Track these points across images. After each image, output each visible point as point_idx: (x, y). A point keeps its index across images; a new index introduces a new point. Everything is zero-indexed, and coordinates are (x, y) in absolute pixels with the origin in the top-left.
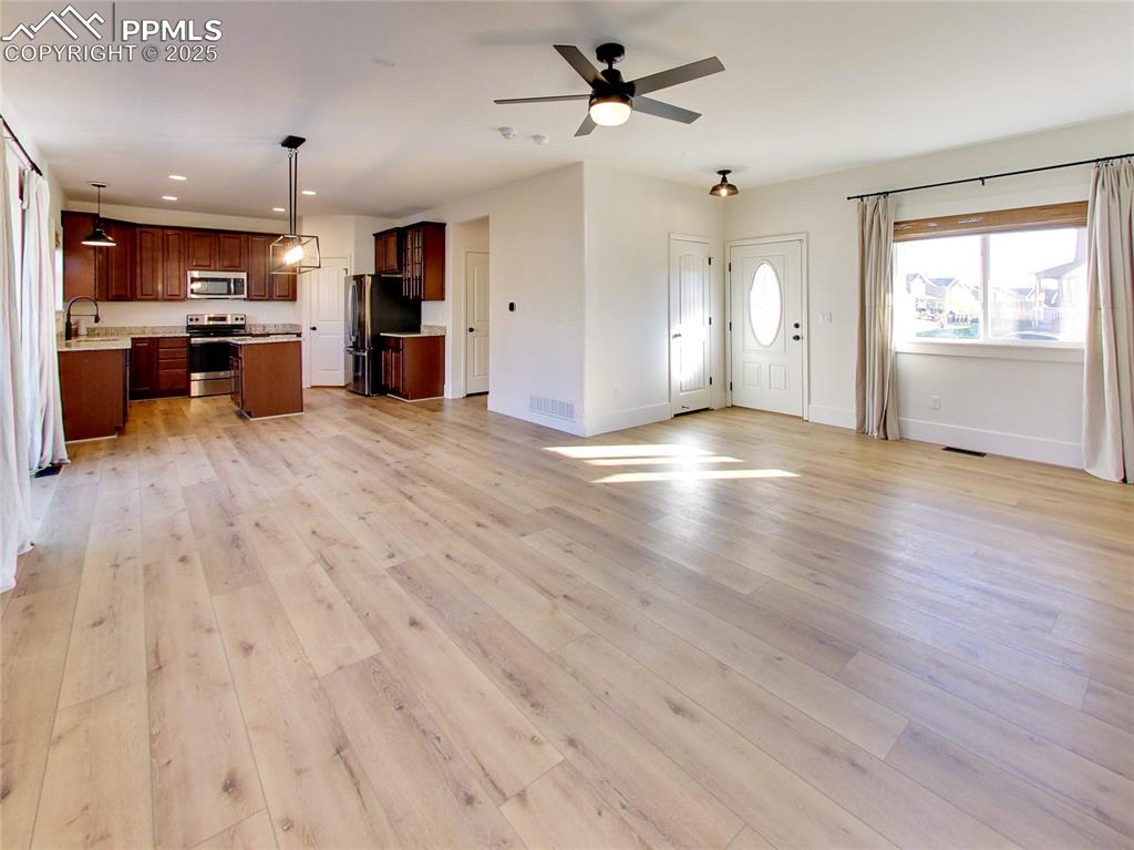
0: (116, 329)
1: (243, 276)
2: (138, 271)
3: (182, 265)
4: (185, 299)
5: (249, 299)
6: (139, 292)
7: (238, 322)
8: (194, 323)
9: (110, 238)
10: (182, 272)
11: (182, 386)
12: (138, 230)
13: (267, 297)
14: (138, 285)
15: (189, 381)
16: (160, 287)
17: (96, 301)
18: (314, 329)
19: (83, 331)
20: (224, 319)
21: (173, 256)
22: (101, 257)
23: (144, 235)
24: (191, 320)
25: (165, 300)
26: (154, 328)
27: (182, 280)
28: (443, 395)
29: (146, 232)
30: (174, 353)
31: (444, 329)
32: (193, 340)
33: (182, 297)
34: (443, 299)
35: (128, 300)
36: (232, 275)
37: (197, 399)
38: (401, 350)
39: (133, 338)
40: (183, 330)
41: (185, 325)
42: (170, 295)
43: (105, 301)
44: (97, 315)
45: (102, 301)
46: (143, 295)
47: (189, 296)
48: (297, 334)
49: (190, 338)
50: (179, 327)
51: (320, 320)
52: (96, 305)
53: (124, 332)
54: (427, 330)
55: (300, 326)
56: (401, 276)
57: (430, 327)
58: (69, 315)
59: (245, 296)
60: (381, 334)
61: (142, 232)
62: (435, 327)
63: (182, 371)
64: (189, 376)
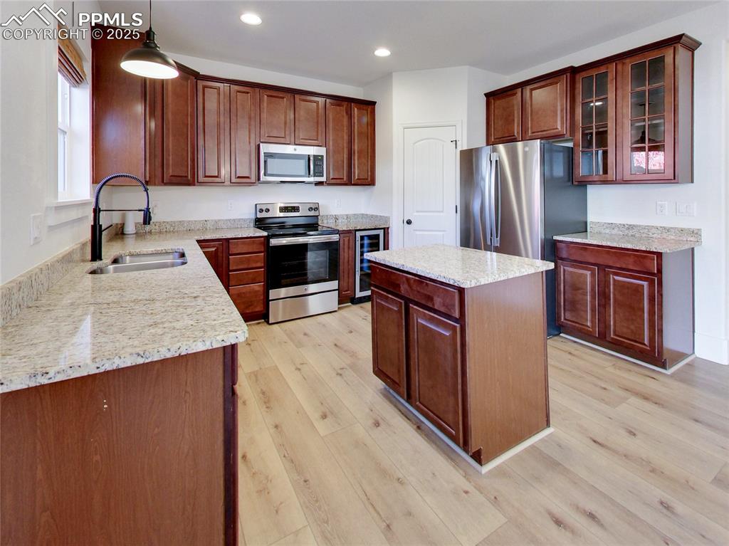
0: (172, 224)
1: (323, 151)
3: (253, 135)
4: (257, 182)
5: (329, 182)
6: (201, 171)
7: (312, 213)
8: (264, 215)
10: (253, 145)
11: (259, 308)
12: (200, 84)
13: (345, 181)
14: (200, 162)
15: (267, 301)
16: (227, 166)
18: (409, 222)
20: (295, 209)
21: (243, 122)
22: (153, 125)
23: (206, 90)
24: (261, 211)
26: (216, 222)
27: (253, 157)
29: (211, 88)
30: (248, 260)
32: (274, 242)
33: (253, 180)
34: (690, 181)
36: (312, 151)
37: (276, 325)
38: (653, 274)
39: (198, 241)
40: (252, 225)
41: (254, 217)
42: (239, 177)
43: (159, 185)
44: (148, 209)
45: (155, 185)
46: (206, 177)
47: (263, 178)
48: (384, 229)
49: (267, 238)
50: (244, 220)
51: (417, 212)
52: (146, 190)
53: (181, 229)
54: (615, 231)
55: (387, 219)
56: (570, 145)
57: (631, 227)
58: (97, 211)
59: (323, 179)
60: (556, 238)
61: (204, 87)
62: (649, 228)
63: (258, 287)
64: (267, 295)
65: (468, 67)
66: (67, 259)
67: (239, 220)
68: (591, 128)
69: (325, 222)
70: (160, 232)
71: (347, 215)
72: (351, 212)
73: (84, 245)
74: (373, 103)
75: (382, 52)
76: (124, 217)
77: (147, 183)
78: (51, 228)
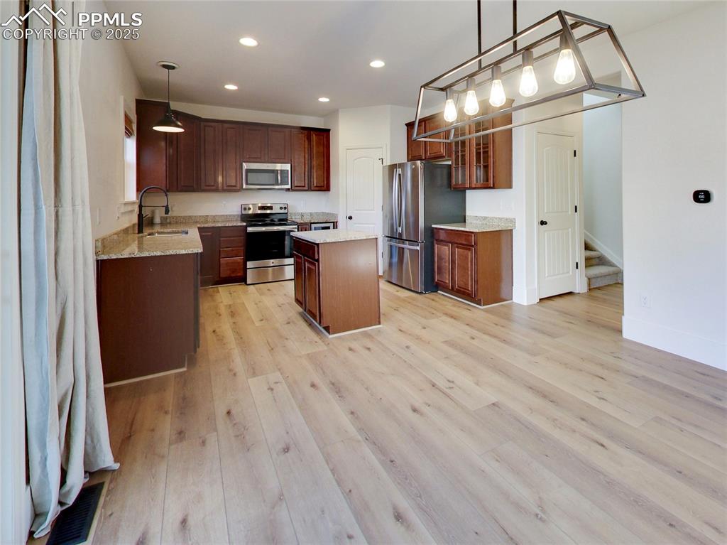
0: (184, 218)
1: (288, 167)
2: (203, 164)
3: (238, 157)
4: (241, 189)
5: (294, 189)
6: (203, 184)
7: (283, 211)
8: (247, 212)
9: (179, 124)
10: (238, 164)
11: (240, 274)
12: (202, 124)
13: (306, 188)
14: (203, 177)
15: (245, 269)
16: (220, 179)
17: (167, 191)
18: (350, 218)
19: (157, 220)
20: (271, 208)
22: (171, 151)
23: (206, 128)
24: (245, 209)
25: (224, 190)
26: (214, 216)
27: (238, 172)
28: (512, 299)
29: (209, 126)
30: (233, 241)
31: (513, 221)
32: (250, 229)
33: (238, 188)
34: (510, 186)
35: (194, 191)
36: (279, 167)
37: (252, 286)
38: (472, 246)
39: (199, 228)
40: (239, 219)
41: (240, 214)
42: (229, 186)
43: (176, 192)
44: (167, 206)
45: (172, 191)
46: (206, 186)
47: (244, 187)
48: (334, 222)
49: (246, 227)
50: (234, 216)
51: (357, 210)
52: (167, 195)
53: (191, 221)
54: (478, 222)
55: (336, 216)
56: (450, 163)
57: (485, 218)
58: (140, 207)
59: (289, 187)
60: (433, 226)
61: (205, 126)
62: (492, 218)
63: (239, 259)
64: (245, 265)
65: (390, 106)
66: (126, 231)
67: (230, 216)
68: (480, 149)
69: (293, 217)
70: (177, 223)
71: (311, 213)
72: (313, 211)
73: (134, 225)
74: (329, 130)
75: (324, 100)
76: (153, 212)
77: (168, 191)
78: (123, 213)
